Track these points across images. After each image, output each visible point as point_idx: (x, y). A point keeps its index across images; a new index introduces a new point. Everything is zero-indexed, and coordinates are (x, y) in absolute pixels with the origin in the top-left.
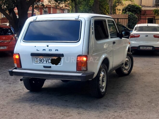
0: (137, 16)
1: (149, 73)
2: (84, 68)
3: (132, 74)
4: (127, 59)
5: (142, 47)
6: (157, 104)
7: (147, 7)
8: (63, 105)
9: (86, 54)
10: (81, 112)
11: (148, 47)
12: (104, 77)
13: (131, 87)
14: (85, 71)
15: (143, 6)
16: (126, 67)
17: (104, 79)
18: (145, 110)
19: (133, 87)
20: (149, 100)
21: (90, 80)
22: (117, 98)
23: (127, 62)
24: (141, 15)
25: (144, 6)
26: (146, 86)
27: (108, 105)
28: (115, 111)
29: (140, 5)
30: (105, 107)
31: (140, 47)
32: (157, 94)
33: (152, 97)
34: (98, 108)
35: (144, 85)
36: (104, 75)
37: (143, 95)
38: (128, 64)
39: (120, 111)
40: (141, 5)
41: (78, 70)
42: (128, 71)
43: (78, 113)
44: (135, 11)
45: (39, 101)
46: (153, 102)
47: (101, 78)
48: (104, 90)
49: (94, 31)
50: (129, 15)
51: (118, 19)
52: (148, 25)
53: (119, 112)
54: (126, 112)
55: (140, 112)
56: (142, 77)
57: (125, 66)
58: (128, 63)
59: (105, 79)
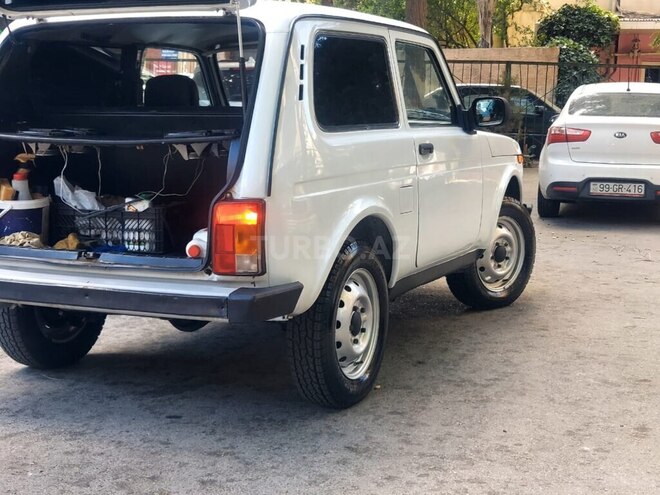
0: (598, 56)
1: (607, 299)
2: (247, 262)
3: (530, 299)
4: (504, 231)
5: (599, 184)
6: (608, 448)
7: (645, 16)
8: (151, 438)
9: (260, 194)
10: (219, 478)
11: (626, 186)
12: (363, 310)
13: (507, 362)
14: (254, 275)
15: (627, 14)
16: (499, 266)
17: (364, 316)
18: (539, 475)
19: (515, 361)
20: (572, 427)
21: (280, 319)
22: (423, 409)
23: (506, 245)
24: (616, 51)
25: (633, 13)
26: (579, 358)
27: (367, 444)
28: (389, 473)
29: (613, 8)
30: (347, 454)
31: (592, 183)
32: (619, 395)
33: (591, 409)
34: (310, 458)
35: (570, 354)
36: (361, 299)
37: (552, 400)
38: (511, 252)
39: (412, 477)
40: (617, 10)
41: (221, 271)
42: (507, 286)
43: (203, 483)
44: (589, 35)
45: (43, 416)
46: (590, 435)
47: (344, 314)
48: (361, 372)
49: (308, 82)
50: (561, 50)
51: (509, 64)
52: (628, 90)
53: (407, 483)
54: (442, 482)
55: (510, 485)
56: (570, 314)
57: (492, 264)
58: (508, 249)
59: (371, 320)
